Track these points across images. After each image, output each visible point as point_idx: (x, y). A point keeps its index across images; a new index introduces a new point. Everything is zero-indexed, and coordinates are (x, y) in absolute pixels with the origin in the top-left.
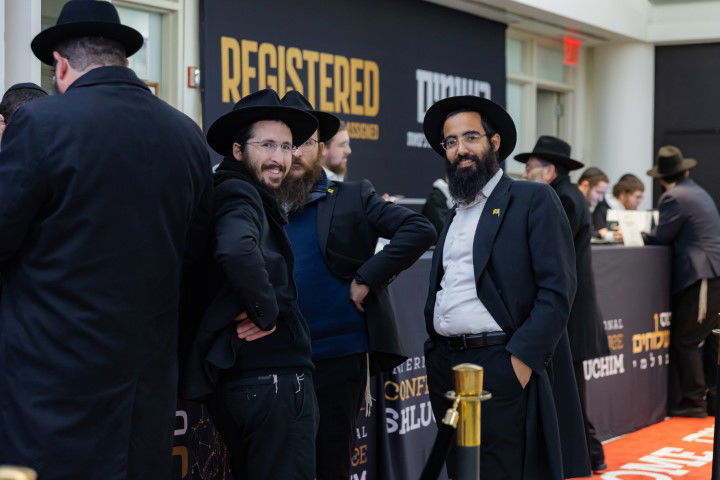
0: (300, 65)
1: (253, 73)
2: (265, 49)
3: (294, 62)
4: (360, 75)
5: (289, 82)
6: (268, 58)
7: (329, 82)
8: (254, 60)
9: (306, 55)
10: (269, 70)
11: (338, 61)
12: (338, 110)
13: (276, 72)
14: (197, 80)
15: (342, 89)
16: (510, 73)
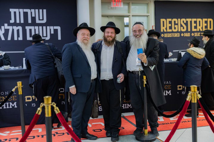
0: (185, 22)
1: (170, 25)
2: (174, 20)
3: (183, 21)
4: (206, 22)
5: (181, 26)
6: (175, 22)
7: (195, 25)
8: (170, 22)
9: (187, 20)
10: (175, 24)
11: (198, 20)
12: (198, 30)
13: (177, 24)
14: (154, 28)
15: (200, 26)
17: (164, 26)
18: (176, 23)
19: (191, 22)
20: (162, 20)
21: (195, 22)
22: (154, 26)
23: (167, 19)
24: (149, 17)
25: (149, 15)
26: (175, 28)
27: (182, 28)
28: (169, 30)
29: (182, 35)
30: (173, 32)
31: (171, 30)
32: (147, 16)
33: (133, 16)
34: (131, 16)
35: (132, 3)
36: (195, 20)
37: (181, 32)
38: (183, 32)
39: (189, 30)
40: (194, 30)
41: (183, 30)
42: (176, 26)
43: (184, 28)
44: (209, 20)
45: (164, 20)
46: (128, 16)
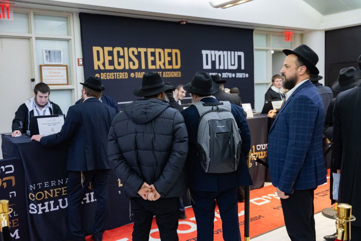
0: (136, 53)
1: (110, 58)
2: (116, 49)
3: (133, 52)
4: (170, 55)
5: (130, 60)
6: (118, 52)
7: (153, 58)
8: (111, 53)
9: (140, 49)
10: (119, 56)
11: (158, 50)
12: (158, 68)
13: (123, 57)
14: (81, 63)
15: (160, 60)
16: (255, 47)
17: (99, 60)
18: (122, 54)
19: (146, 53)
20: (95, 49)
21: (153, 54)
22: (81, 60)
23: (105, 48)
24: (70, 41)
25: (70, 39)
26: (119, 64)
27: (131, 63)
28: (108, 67)
29: (132, 75)
30: (115, 70)
31: (112, 68)
32: (68, 40)
33: (37, 38)
34: (34, 39)
35: (34, 14)
36: (153, 50)
37: (130, 71)
38: (134, 71)
39: (143, 67)
40: (150, 67)
41: (133, 67)
42: (121, 60)
43: (134, 64)
44: (174, 51)
45: (99, 49)
46: (29, 38)
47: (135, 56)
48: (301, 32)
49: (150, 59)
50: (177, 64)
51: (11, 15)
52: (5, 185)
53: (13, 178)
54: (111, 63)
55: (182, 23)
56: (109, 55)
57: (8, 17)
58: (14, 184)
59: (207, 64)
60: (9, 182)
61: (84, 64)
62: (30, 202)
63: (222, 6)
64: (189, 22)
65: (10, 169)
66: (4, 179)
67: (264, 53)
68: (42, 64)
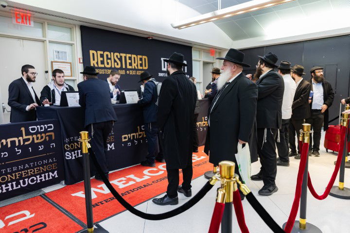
0: (119, 57)
1: (102, 59)
2: (106, 53)
3: (117, 56)
4: (141, 59)
5: (115, 61)
6: (107, 55)
8: (102, 56)
9: (121, 54)
10: (108, 58)
11: (133, 56)
12: (133, 68)
13: (110, 59)
14: (81, 61)
15: (135, 63)
16: (193, 58)
17: (94, 60)
18: (109, 57)
19: (125, 57)
20: (91, 52)
21: (130, 58)
22: (81, 59)
23: (98, 52)
24: (73, 45)
26: (108, 64)
27: (116, 63)
28: (100, 65)
30: (105, 68)
31: (103, 66)
32: (71, 45)
33: (50, 42)
34: (48, 42)
35: (48, 24)
36: (130, 55)
38: (118, 69)
39: (124, 67)
40: (129, 67)
41: (117, 66)
42: (109, 61)
43: (118, 64)
44: (144, 57)
45: (94, 52)
46: (43, 41)
47: (118, 59)
48: (220, 51)
49: (128, 61)
50: (145, 66)
51: (32, 23)
52: (47, 138)
53: (53, 134)
54: (102, 62)
55: (149, 39)
56: (101, 57)
57: (30, 24)
58: (53, 138)
59: (164, 67)
60: (50, 136)
61: (84, 63)
62: (66, 151)
63: (179, 27)
64: (154, 38)
65: (51, 127)
66: (47, 134)
67: (198, 62)
68: (53, 60)
